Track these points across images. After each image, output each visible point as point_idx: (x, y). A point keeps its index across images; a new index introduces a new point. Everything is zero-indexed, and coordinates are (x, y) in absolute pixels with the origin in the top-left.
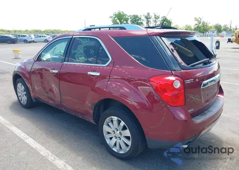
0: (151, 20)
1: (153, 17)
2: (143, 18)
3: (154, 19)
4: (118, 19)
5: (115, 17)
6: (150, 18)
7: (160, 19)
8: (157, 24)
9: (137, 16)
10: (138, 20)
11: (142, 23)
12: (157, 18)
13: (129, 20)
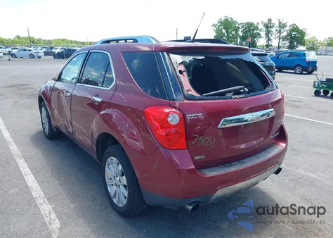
0: (274, 30)
1: (277, 24)
2: (261, 26)
3: (278, 29)
4: (225, 28)
5: (221, 26)
6: (272, 27)
7: (288, 28)
8: (282, 35)
9: (252, 24)
10: (253, 30)
11: (259, 34)
12: (282, 26)
13: (240, 30)
